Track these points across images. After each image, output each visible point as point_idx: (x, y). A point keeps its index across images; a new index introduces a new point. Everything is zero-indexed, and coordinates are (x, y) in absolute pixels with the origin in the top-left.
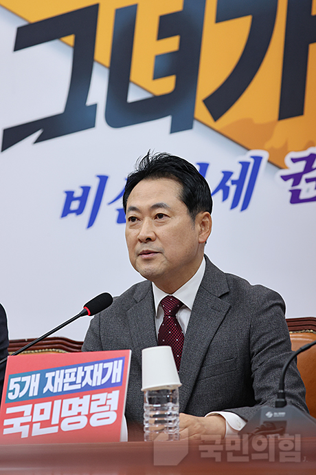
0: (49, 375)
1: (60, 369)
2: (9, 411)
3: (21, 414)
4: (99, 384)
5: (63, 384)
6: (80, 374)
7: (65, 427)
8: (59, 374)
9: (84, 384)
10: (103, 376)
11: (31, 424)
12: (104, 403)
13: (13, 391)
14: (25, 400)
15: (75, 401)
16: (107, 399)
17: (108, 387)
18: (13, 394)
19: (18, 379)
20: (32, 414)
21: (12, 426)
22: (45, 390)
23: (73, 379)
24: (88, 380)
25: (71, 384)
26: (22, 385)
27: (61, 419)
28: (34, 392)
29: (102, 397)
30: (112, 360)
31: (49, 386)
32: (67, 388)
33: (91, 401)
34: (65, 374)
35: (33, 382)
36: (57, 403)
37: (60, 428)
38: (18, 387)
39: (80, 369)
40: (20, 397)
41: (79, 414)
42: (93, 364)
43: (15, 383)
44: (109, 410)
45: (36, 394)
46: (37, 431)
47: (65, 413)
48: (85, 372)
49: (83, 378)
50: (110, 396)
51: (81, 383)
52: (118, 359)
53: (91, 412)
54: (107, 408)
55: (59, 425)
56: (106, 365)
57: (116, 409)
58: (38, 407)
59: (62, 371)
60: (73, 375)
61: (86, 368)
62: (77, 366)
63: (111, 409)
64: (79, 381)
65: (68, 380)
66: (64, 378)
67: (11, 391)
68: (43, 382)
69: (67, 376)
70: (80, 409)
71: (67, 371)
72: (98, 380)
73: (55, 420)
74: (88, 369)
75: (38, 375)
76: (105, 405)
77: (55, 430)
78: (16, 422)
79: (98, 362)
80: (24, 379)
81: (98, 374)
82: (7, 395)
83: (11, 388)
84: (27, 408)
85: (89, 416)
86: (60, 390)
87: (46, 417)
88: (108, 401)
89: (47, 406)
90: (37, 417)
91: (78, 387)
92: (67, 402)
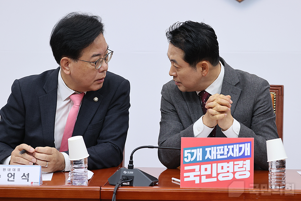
0: (208, 150)
1: (214, 146)
2: (186, 168)
3: (193, 170)
4: (238, 156)
5: (217, 155)
6: (226, 150)
7: (221, 178)
8: (213, 149)
9: (229, 155)
10: (240, 152)
11: (200, 176)
12: (242, 167)
13: (187, 157)
14: (195, 162)
15: (225, 165)
16: (243, 164)
17: (243, 157)
18: (187, 159)
19: (189, 151)
20: (200, 170)
21: (189, 177)
22: (206, 158)
23: (222, 152)
24: (231, 153)
25: (221, 155)
26: (192, 154)
27: (218, 174)
28: (200, 158)
29: (241, 163)
30: (244, 143)
31: (208, 156)
32: (219, 157)
33: (234, 165)
34: (217, 149)
35: (198, 153)
36: (214, 165)
37: (217, 179)
38: (189, 155)
39: (226, 147)
40: (191, 161)
41: (228, 172)
42: (233, 144)
43: (188, 153)
44: (245, 171)
45: (201, 159)
46: (204, 180)
47: (220, 171)
48: (229, 149)
49: (228, 152)
50: (245, 162)
51: (227, 155)
52: (247, 143)
53: (235, 171)
54: (244, 169)
55: (217, 177)
56: (241, 146)
57: (249, 170)
58: (203, 167)
59: (215, 148)
60: (222, 150)
61: (229, 147)
62: (224, 145)
63: (246, 170)
64: (226, 153)
65: (219, 152)
66: (217, 151)
67: (186, 157)
68: (204, 153)
69: (218, 150)
70: (228, 169)
71: (218, 148)
72: (236, 154)
73: (214, 175)
74: (231, 147)
75: (201, 149)
76: (243, 167)
77: (215, 180)
78: (191, 174)
79: (236, 144)
80: (193, 151)
81: (236, 150)
82: (184, 159)
83: (186, 156)
84: (197, 167)
85: (234, 173)
86: (215, 158)
87: (209, 172)
88: (244, 165)
89: (209, 166)
90: (203, 172)
91: (226, 157)
92: (220, 165)
